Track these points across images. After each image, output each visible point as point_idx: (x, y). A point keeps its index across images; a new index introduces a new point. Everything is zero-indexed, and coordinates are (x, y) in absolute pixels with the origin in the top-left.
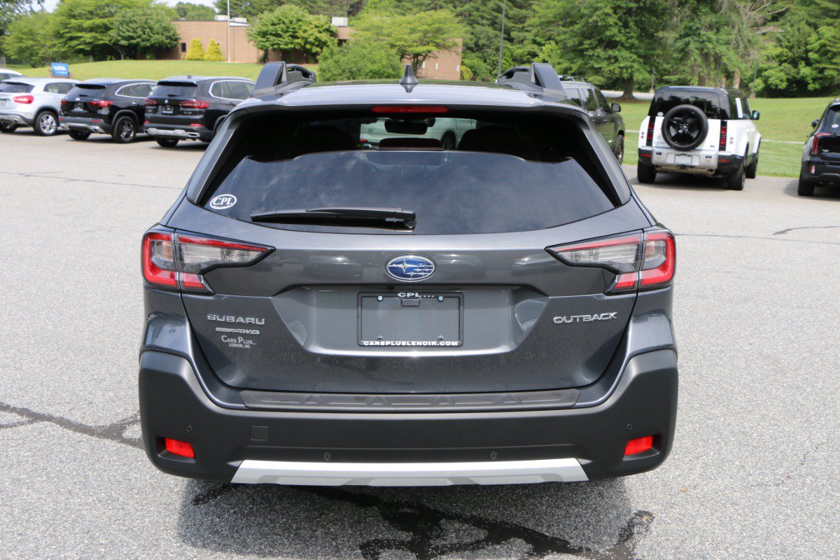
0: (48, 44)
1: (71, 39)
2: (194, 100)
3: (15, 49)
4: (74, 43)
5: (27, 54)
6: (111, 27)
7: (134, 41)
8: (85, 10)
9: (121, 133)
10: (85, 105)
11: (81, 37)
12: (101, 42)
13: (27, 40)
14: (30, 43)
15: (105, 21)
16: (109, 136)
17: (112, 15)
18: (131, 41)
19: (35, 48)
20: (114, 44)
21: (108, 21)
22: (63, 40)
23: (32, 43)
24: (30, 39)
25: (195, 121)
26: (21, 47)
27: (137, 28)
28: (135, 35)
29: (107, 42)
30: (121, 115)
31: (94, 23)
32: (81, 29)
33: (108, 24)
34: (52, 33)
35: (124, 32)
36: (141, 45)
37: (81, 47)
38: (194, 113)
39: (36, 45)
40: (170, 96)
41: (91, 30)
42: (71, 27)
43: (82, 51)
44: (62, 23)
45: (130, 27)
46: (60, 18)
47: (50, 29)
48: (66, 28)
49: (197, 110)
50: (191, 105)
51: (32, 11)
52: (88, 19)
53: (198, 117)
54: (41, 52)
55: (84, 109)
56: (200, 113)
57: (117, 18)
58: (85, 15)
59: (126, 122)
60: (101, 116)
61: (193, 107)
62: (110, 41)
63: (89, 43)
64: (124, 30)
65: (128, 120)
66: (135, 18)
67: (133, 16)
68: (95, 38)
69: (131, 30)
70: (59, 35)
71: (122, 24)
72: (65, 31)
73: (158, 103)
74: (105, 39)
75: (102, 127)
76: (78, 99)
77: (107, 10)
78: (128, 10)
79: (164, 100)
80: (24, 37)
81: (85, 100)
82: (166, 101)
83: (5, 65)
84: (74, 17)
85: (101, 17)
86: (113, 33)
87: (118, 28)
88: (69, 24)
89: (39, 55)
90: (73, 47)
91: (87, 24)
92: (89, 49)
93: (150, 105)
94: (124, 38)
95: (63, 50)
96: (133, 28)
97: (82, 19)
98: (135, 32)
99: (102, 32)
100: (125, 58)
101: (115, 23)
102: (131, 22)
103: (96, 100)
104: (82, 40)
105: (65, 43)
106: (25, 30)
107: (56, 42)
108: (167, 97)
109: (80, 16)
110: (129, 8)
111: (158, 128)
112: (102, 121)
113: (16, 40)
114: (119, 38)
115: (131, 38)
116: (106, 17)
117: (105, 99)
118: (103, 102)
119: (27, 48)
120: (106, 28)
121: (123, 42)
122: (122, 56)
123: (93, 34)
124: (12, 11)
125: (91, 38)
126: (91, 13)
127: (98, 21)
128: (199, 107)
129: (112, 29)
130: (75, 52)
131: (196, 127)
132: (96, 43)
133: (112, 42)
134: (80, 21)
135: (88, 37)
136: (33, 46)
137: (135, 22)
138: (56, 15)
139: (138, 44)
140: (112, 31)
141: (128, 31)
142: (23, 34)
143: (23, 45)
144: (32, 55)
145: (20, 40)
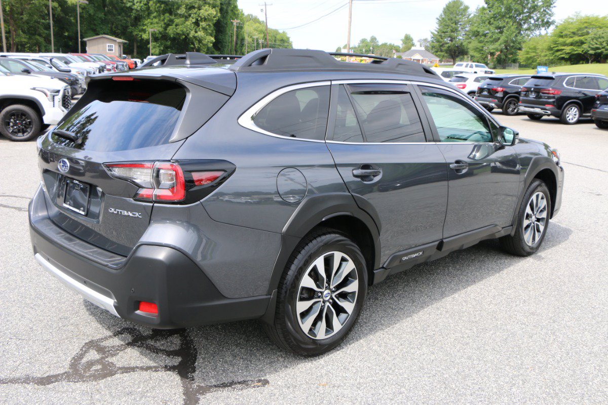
0: (543, 54)
1: (558, 51)
2: (551, 89)
3: (524, 58)
4: (558, 53)
5: (530, 61)
6: (585, 42)
7: (599, 51)
8: (570, 32)
9: (508, 109)
10: (489, 90)
11: (563, 50)
12: (576, 52)
13: (531, 52)
14: (533, 54)
15: (582, 38)
16: (500, 110)
17: (588, 33)
18: (597, 51)
19: (536, 57)
20: (586, 53)
21: (584, 38)
22: (552, 52)
23: (534, 54)
24: (534, 52)
25: (549, 103)
26: (527, 57)
27: (603, 42)
28: (600, 47)
29: (580, 52)
30: (509, 97)
31: (574, 40)
32: (565, 44)
33: (583, 40)
34: (547, 48)
35: (593, 45)
36: (604, 54)
37: (563, 56)
38: (549, 98)
39: (536, 56)
40: (536, 85)
41: (572, 44)
42: (558, 43)
43: (563, 58)
44: (553, 41)
45: (598, 41)
46: (553, 38)
47: (545, 45)
48: (556, 44)
49: (552, 95)
50: (547, 92)
51: (540, 35)
52: (571, 37)
53: (551, 100)
54: (539, 59)
55: (488, 93)
56: (554, 97)
57: (591, 35)
58: (569, 35)
59: (513, 102)
60: (496, 98)
61: (548, 93)
62: (583, 51)
63: (568, 53)
64: (593, 43)
65: (514, 100)
66: (603, 35)
67: (603, 34)
68: (573, 50)
69: (598, 43)
70: (550, 49)
71: (593, 39)
72: (555, 46)
73: (528, 90)
74: (579, 50)
75: (496, 105)
76: (485, 87)
77: (585, 31)
78: (599, 29)
79: (531, 88)
80: (530, 51)
81: (490, 87)
82: (532, 89)
83: (518, 68)
84: (562, 37)
85: (580, 36)
86: (585, 46)
87: (590, 42)
88: (557, 42)
89: (537, 62)
90: (558, 56)
91: (569, 40)
92: (568, 57)
93: (523, 91)
94: (593, 49)
95: (551, 58)
96: (600, 42)
97: (567, 38)
98: (601, 44)
99: (579, 46)
100: (592, 62)
101: (588, 39)
102: (599, 38)
103: (495, 87)
104: (563, 51)
105: (553, 54)
106: (532, 47)
107: (548, 53)
108: (534, 86)
109: (566, 36)
110: (601, 28)
111: (525, 107)
112: (496, 100)
113: (525, 53)
114: (589, 49)
115: (598, 48)
116: (582, 36)
117: (501, 87)
118: (499, 89)
119: (531, 57)
120: (582, 43)
121: (592, 52)
122: (590, 61)
123: (572, 47)
124: (528, 36)
125: (570, 50)
126: (574, 33)
127: (577, 38)
128: (553, 94)
129: (586, 43)
130: (558, 59)
131: (548, 107)
132: (573, 53)
133: (584, 52)
134: (565, 39)
135: (568, 49)
136: (534, 56)
137: (603, 37)
138: (551, 36)
139: (602, 53)
140: (585, 44)
141: (596, 44)
142: (530, 49)
143: (529, 56)
144: (533, 62)
145: (528, 53)
